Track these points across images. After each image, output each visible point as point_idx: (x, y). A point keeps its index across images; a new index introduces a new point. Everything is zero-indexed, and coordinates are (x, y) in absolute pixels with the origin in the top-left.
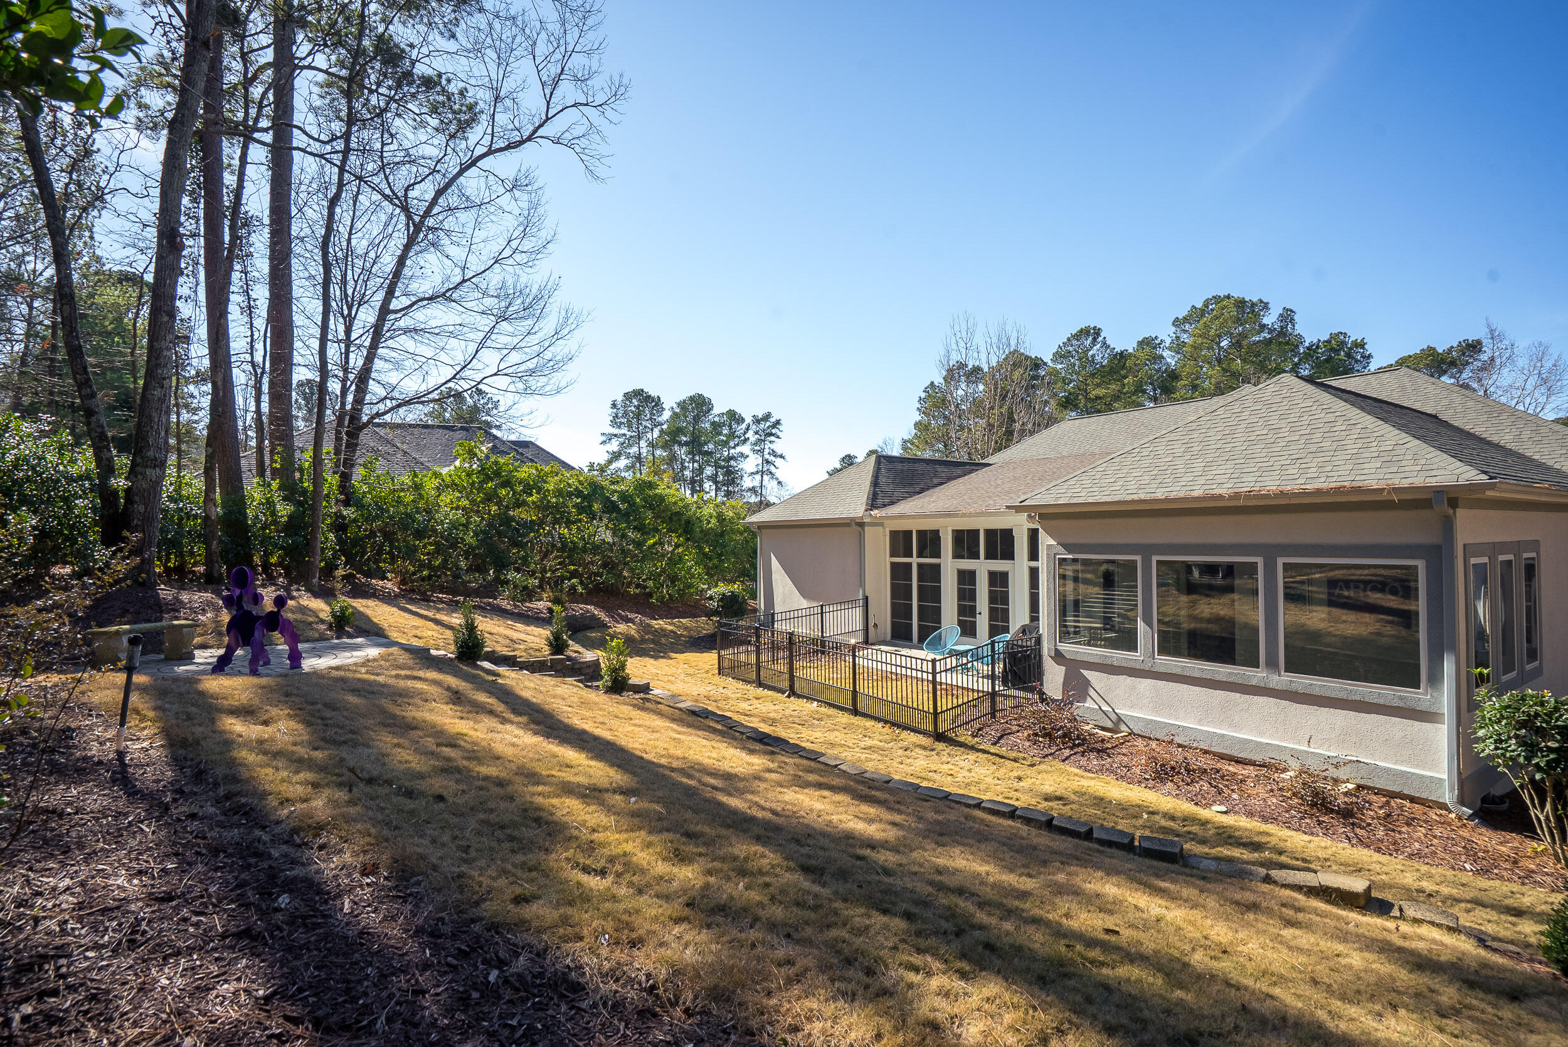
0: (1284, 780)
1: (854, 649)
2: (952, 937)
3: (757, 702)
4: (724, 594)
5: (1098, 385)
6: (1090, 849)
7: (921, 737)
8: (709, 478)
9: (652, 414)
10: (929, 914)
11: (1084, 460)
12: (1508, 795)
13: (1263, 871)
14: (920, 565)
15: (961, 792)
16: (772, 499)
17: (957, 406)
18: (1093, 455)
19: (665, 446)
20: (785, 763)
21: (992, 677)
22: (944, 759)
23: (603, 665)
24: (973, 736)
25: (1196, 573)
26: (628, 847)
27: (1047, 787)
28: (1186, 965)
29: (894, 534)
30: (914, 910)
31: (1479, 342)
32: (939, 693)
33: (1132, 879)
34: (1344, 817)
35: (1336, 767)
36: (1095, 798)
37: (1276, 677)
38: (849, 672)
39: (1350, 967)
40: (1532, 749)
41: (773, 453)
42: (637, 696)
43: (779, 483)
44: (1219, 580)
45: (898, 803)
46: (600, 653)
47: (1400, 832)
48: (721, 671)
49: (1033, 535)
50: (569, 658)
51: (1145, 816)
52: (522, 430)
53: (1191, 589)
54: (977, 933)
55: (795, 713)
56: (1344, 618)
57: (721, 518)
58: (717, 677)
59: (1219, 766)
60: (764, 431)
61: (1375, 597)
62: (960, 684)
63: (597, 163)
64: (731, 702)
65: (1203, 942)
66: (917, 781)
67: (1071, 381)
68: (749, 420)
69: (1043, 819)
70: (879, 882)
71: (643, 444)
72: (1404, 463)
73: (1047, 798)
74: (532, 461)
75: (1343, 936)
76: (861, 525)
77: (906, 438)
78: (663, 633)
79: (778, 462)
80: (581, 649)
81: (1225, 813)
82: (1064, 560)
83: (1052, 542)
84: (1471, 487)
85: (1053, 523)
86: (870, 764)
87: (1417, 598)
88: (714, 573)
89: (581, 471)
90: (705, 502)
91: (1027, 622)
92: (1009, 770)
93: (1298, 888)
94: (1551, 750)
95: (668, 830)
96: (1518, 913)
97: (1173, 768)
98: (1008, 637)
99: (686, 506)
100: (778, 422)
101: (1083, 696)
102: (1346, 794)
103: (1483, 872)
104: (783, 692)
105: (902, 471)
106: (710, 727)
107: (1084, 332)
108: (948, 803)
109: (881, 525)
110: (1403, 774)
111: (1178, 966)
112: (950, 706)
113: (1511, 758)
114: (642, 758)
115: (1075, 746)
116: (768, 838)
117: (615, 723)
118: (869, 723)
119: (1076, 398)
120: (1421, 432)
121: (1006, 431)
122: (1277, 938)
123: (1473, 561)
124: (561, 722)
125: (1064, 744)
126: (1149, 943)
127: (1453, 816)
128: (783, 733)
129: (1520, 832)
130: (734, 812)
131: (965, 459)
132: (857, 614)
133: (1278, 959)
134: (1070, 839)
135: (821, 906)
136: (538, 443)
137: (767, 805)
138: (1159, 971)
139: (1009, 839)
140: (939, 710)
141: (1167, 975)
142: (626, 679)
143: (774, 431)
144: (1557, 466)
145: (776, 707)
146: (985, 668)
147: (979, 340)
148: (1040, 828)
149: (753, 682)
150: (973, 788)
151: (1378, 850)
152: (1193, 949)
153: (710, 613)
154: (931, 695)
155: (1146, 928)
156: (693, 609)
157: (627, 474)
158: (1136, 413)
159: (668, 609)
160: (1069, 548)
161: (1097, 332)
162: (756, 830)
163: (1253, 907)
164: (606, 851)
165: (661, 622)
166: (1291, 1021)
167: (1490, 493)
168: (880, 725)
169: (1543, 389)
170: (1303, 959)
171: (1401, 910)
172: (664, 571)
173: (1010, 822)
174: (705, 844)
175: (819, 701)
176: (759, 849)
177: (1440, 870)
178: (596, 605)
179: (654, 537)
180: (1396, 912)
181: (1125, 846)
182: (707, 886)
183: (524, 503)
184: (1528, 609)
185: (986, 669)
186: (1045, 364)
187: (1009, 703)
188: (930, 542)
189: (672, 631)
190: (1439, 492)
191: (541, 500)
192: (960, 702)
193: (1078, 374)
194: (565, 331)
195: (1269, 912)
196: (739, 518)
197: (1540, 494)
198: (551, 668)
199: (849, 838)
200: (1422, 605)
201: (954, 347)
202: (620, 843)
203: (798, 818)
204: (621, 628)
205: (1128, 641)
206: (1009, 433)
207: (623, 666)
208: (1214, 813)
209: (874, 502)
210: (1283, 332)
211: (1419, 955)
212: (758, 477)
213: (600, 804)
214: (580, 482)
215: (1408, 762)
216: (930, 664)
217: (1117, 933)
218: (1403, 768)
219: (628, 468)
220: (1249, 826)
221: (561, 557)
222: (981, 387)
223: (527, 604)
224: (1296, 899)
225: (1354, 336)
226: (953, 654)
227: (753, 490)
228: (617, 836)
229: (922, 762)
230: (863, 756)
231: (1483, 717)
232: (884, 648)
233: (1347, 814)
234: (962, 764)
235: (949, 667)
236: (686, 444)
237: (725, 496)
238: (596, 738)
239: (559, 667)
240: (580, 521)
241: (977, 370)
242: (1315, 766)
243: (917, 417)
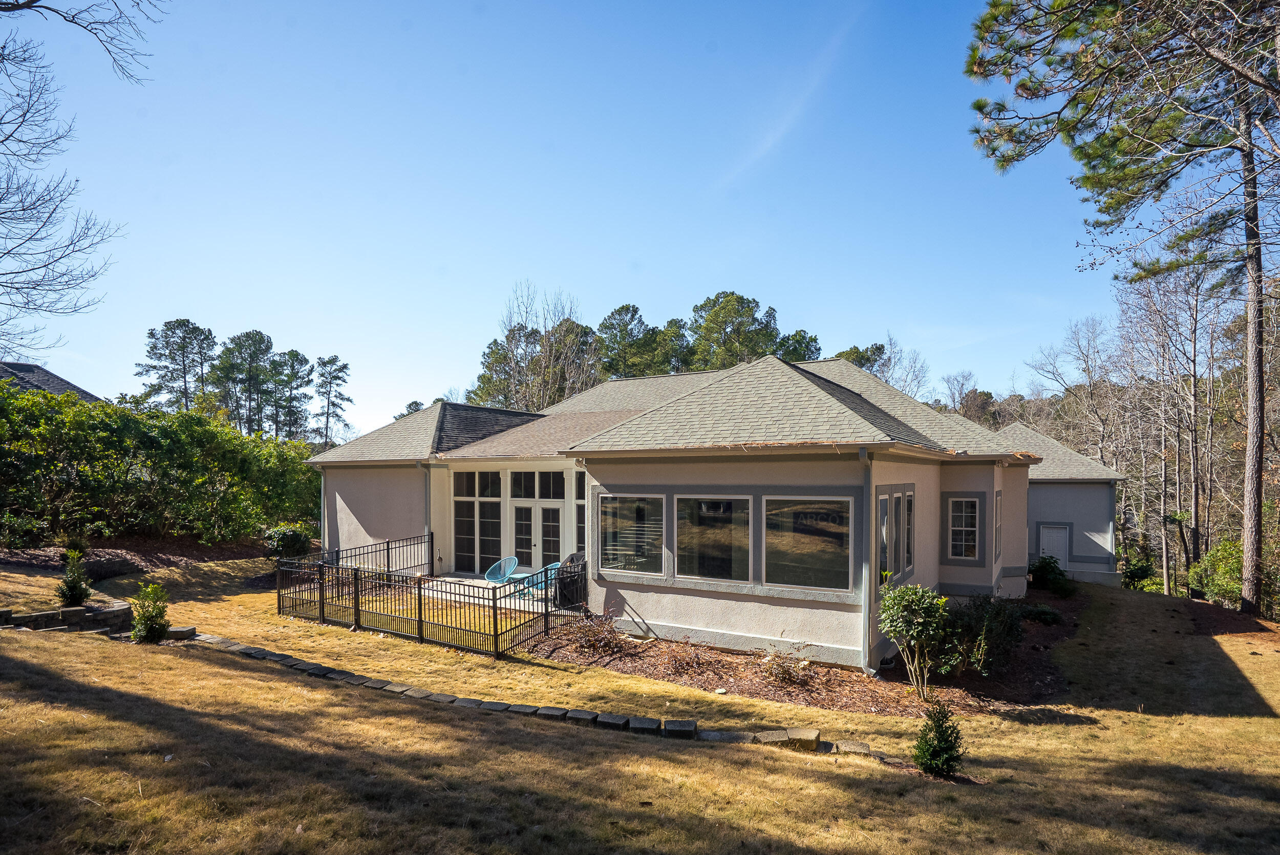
0: (765, 664)
1: (419, 582)
2: (514, 836)
3: (321, 638)
4: (285, 534)
5: (635, 355)
6: (627, 737)
7: (482, 657)
8: (269, 418)
9: (201, 347)
10: (492, 819)
11: (621, 415)
12: (894, 657)
13: (751, 735)
14: (482, 504)
15: (519, 702)
16: (338, 441)
17: (517, 363)
18: (629, 411)
19: (217, 382)
20: (350, 695)
21: (546, 600)
22: (504, 675)
23: (135, 614)
24: (529, 652)
25: (704, 508)
26: (159, 812)
27: (592, 689)
28: (702, 819)
29: (458, 476)
30: (479, 817)
31: (883, 346)
32: (499, 617)
33: (660, 757)
34: (802, 686)
35: (798, 650)
36: (630, 694)
37: (759, 587)
38: (415, 603)
39: (809, 796)
40: (909, 623)
41: (340, 396)
42: (180, 644)
43: (346, 425)
44: (721, 513)
45: (463, 719)
46: (131, 600)
47: (835, 692)
48: (281, 610)
49: (581, 477)
50: (90, 609)
51: (668, 704)
52: (23, 351)
53: (702, 521)
54: (536, 828)
55: (362, 645)
56: (803, 540)
57: (282, 458)
58: (277, 617)
59: (720, 658)
60: (330, 373)
61: (822, 525)
62: (517, 608)
63: (129, 59)
64: (292, 640)
65: (713, 798)
66: (478, 698)
67: (614, 349)
68: (313, 361)
69: (590, 717)
70: (446, 797)
71: (190, 378)
72: (843, 427)
73: (592, 699)
74: (38, 388)
75: (804, 774)
76: (427, 466)
77: (470, 389)
78: (213, 575)
79: (345, 404)
80: (107, 598)
81: (725, 693)
82: (606, 498)
83: (596, 483)
84: (882, 446)
85: (598, 467)
86: (435, 687)
87: (847, 524)
88: (273, 513)
89: (108, 403)
90: (264, 442)
91: (575, 551)
92: (559, 679)
93: (774, 743)
94: (919, 624)
95: (212, 784)
96: (899, 735)
97: (688, 664)
98: (559, 565)
99: (242, 445)
100: (345, 367)
101: (620, 611)
102: (804, 669)
103: (881, 712)
104: (347, 626)
105: (466, 418)
106: (267, 668)
107: (625, 309)
108: (508, 714)
109: (446, 466)
110: (838, 651)
111: (697, 822)
112: (509, 628)
113: (899, 632)
114: (182, 710)
115: (613, 653)
116: (330, 773)
117: (148, 675)
118: (435, 649)
119: (617, 364)
120: (853, 405)
121: (559, 388)
122: (764, 786)
123: (881, 497)
124: (73, 683)
125: (605, 652)
126: (675, 808)
127: (865, 676)
128: (348, 666)
129: (900, 682)
130: (293, 753)
131: (524, 410)
132: (423, 549)
133: (764, 800)
134: (611, 731)
135: (387, 833)
136: (47, 368)
137: (331, 739)
138: (682, 828)
139: (561, 738)
140: (499, 632)
141: (689, 830)
142: (165, 626)
143: (340, 375)
144: (924, 434)
145: (341, 642)
146: (540, 592)
147: (538, 306)
148: (587, 726)
149: (317, 619)
150: (529, 698)
151: (822, 707)
152: (706, 806)
153: (267, 554)
154: (492, 620)
155: (672, 794)
156: (250, 550)
157: (169, 410)
158: (663, 379)
159: (220, 551)
160: (610, 488)
161: (635, 310)
162: (317, 767)
163: (746, 764)
164: (129, 823)
165: (211, 564)
166: (774, 845)
167: (891, 450)
168: (445, 650)
169: (916, 382)
170: (780, 797)
171: (837, 747)
172: (215, 511)
173: (562, 724)
174: (257, 791)
175: (385, 632)
176: (321, 786)
177: (858, 715)
178: (128, 549)
179: (203, 475)
180: (834, 750)
181: (655, 730)
182: (259, 836)
183: (27, 435)
184: (909, 530)
185: (540, 594)
186: (594, 333)
187: (560, 621)
188: (491, 482)
189: (224, 573)
190: (863, 447)
191: (51, 432)
192: (518, 624)
193: (619, 343)
194: (85, 243)
195: (757, 764)
196: (302, 458)
197: (916, 452)
198: (63, 622)
199: (415, 761)
200: (851, 530)
201: (516, 309)
202: (149, 810)
203: (362, 748)
204: (162, 572)
205: (654, 564)
206: (561, 390)
207: (161, 613)
208: (717, 696)
209: (439, 446)
210: (767, 325)
211: (849, 778)
212: (324, 419)
213: (123, 769)
214: (106, 414)
215: (839, 642)
216: (491, 591)
217: (650, 804)
218: (838, 646)
219: (170, 403)
220: (741, 701)
221: (80, 497)
222: (538, 348)
223: (31, 552)
224: (773, 752)
225: (811, 334)
226: (511, 581)
227: (317, 431)
228: (145, 802)
229: (484, 680)
230: (429, 680)
231: (885, 605)
232: (448, 579)
233: (804, 684)
234: (520, 677)
235: (508, 593)
236: (242, 381)
237: (286, 436)
238: (121, 695)
239: (75, 620)
240: (107, 457)
241: (535, 332)
242: (784, 651)
243: (481, 370)
